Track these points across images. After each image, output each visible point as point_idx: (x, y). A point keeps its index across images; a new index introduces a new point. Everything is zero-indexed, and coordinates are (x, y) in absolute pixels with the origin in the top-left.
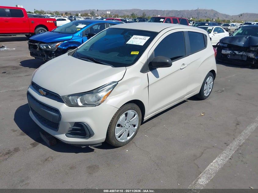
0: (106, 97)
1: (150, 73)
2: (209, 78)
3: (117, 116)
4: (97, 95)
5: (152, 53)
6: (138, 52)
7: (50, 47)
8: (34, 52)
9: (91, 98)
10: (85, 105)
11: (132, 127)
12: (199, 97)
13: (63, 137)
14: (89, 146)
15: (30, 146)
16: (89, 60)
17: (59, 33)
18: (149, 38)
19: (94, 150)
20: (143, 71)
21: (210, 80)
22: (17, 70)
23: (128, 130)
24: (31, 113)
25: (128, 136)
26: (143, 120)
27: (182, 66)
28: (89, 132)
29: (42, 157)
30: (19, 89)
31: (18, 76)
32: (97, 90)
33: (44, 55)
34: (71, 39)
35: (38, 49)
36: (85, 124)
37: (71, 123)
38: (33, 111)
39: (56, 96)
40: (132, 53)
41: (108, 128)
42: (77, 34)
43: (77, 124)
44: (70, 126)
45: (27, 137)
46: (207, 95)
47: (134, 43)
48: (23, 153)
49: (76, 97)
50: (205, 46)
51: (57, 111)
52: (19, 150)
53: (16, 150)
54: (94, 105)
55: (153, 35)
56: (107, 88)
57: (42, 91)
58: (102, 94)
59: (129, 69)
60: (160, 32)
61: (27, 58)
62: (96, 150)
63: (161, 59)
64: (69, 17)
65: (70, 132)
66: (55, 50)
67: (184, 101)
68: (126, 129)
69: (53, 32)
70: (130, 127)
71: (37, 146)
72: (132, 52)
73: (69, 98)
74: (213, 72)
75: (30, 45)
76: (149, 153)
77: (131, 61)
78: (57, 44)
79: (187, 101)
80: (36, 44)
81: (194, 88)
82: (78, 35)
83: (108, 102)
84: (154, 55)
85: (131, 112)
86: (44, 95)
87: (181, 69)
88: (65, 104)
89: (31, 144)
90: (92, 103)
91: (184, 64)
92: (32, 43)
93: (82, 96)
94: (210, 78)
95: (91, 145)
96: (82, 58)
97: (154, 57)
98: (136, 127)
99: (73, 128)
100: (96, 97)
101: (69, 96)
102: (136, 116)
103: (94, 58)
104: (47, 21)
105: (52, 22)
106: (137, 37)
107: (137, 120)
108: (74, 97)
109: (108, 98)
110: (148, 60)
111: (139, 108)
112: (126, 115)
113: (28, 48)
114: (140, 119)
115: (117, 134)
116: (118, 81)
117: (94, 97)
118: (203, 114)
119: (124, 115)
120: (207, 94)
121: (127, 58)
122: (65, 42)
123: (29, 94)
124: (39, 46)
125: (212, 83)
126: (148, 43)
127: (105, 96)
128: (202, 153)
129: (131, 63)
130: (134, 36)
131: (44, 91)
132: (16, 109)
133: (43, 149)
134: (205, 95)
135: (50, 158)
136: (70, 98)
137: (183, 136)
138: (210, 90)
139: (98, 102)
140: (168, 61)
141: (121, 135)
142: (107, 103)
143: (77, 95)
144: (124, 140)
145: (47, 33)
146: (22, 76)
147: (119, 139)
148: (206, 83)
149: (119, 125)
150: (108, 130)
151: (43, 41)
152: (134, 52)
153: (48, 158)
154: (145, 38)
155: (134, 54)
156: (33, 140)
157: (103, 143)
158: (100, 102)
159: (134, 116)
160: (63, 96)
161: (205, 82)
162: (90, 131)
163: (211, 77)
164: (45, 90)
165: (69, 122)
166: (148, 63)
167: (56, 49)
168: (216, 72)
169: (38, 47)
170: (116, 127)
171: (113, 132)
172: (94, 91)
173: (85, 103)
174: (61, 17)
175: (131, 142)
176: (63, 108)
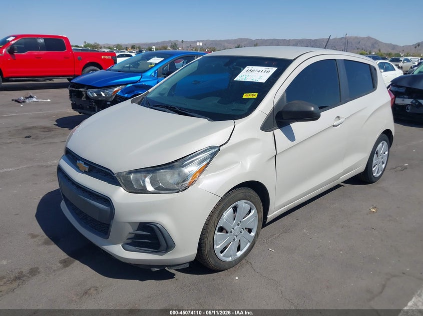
0: (198, 174)
1: (278, 132)
2: (380, 145)
3: (217, 212)
4: (181, 171)
5: (283, 96)
6: (257, 94)
7: (103, 95)
8: (78, 104)
9: (169, 177)
10: (159, 190)
11: (245, 232)
12: (364, 178)
13: (118, 250)
14: (166, 268)
15: (59, 265)
16: (167, 110)
17: (119, 71)
18: (275, 69)
19: (174, 275)
20: (266, 127)
21: (383, 147)
22: (49, 133)
23: (239, 237)
24: (63, 205)
25: (239, 249)
26: (266, 220)
27: (335, 120)
28: (166, 242)
29: (79, 287)
30: (49, 163)
31: (50, 143)
32: (182, 162)
33: (94, 108)
34: (139, 81)
35: (83, 98)
36: (158, 225)
37: (132, 224)
38: (67, 201)
39: (107, 172)
40: (245, 96)
41: (202, 234)
42: (149, 74)
43: (144, 226)
44: (131, 230)
45: (54, 247)
46: (378, 175)
47: (249, 79)
48: (46, 279)
49: (143, 175)
50: (374, 87)
51: (107, 201)
52: (39, 272)
53: (34, 272)
54: (175, 190)
55: (282, 65)
56: (200, 158)
57: (82, 163)
58: (190, 169)
59: (241, 123)
60: (294, 60)
61: (68, 113)
62: (179, 275)
63: (299, 105)
64: (137, 52)
65: (130, 241)
66: (111, 99)
67: (338, 186)
68: (235, 237)
69: (109, 70)
70: (241, 232)
71: (72, 265)
72: (245, 94)
73: (130, 177)
74: (387, 133)
75: (71, 92)
76: (280, 284)
77: (243, 110)
78: (116, 89)
79: (343, 186)
80: (81, 90)
81: (355, 163)
82: (151, 75)
83: (201, 185)
84: (285, 98)
85: (243, 205)
86: (85, 172)
87: (334, 126)
88: (121, 188)
89: (61, 262)
90: (172, 187)
91: (338, 117)
92: (74, 88)
93: (153, 173)
94: (383, 144)
95: (170, 266)
96: (155, 107)
97: (285, 103)
98: (253, 234)
99: (135, 234)
100: (179, 174)
101: (130, 172)
102: (253, 212)
103: (177, 107)
104: (103, 57)
105: (110, 57)
106: (252, 69)
107: (254, 220)
108: (138, 175)
109: (201, 177)
110: (274, 109)
111: (259, 197)
112: (235, 209)
113: (69, 97)
114: (260, 217)
115: (218, 247)
116: (220, 146)
117: (176, 176)
118: (374, 210)
119: (230, 211)
120: (378, 173)
121: (235, 105)
122: (129, 85)
123: (60, 170)
124: (86, 93)
125: (387, 153)
126: (275, 79)
127: (197, 172)
128: (384, 286)
129: (242, 113)
130: (248, 68)
131: (85, 163)
132: (41, 197)
133: (81, 272)
134: (374, 175)
135: (93, 289)
136: (132, 176)
137: (341, 250)
138: (384, 166)
139: (182, 185)
140: (313, 109)
141: (225, 248)
142: (199, 187)
143: (144, 171)
144: (230, 258)
145: (99, 72)
146: (56, 143)
147: (222, 255)
148: (377, 153)
149: (221, 229)
150: (201, 239)
151: (91, 84)
152: (249, 94)
153: (90, 289)
154: (267, 70)
155: (249, 97)
156: (65, 254)
157: (191, 263)
158: (186, 185)
159: (250, 212)
160: (119, 174)
161: (374, 152)
162: (167, 240)
163: (385, 143)
164: (87, 162)
165: (130, 223)
166: (275, 114)
167: (114, 97)
168: (393, 135)
169: (85, 95)
170: (216, 232)
171: (211, 242)
172: (175, 164)
173: (159, 186)
174: (125, 52)
175: (244, 261)
176: (119, 195)
